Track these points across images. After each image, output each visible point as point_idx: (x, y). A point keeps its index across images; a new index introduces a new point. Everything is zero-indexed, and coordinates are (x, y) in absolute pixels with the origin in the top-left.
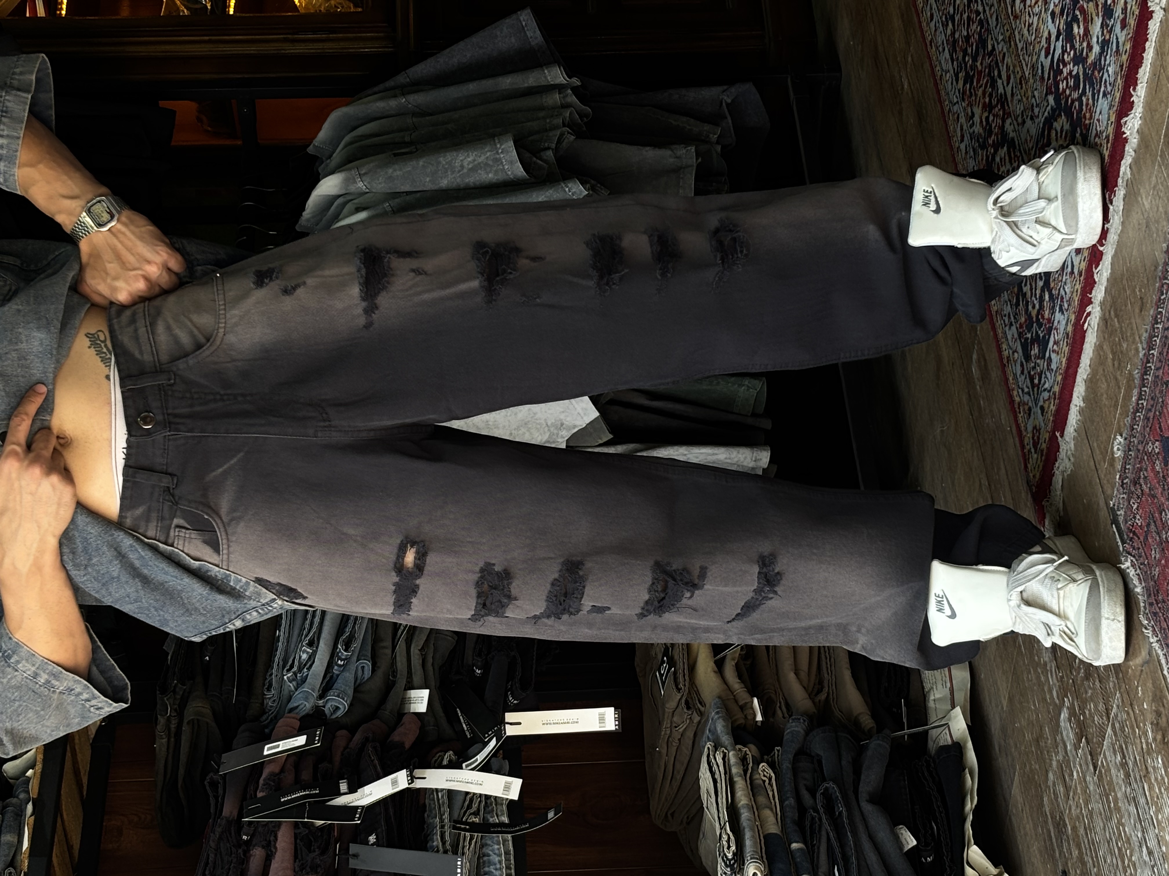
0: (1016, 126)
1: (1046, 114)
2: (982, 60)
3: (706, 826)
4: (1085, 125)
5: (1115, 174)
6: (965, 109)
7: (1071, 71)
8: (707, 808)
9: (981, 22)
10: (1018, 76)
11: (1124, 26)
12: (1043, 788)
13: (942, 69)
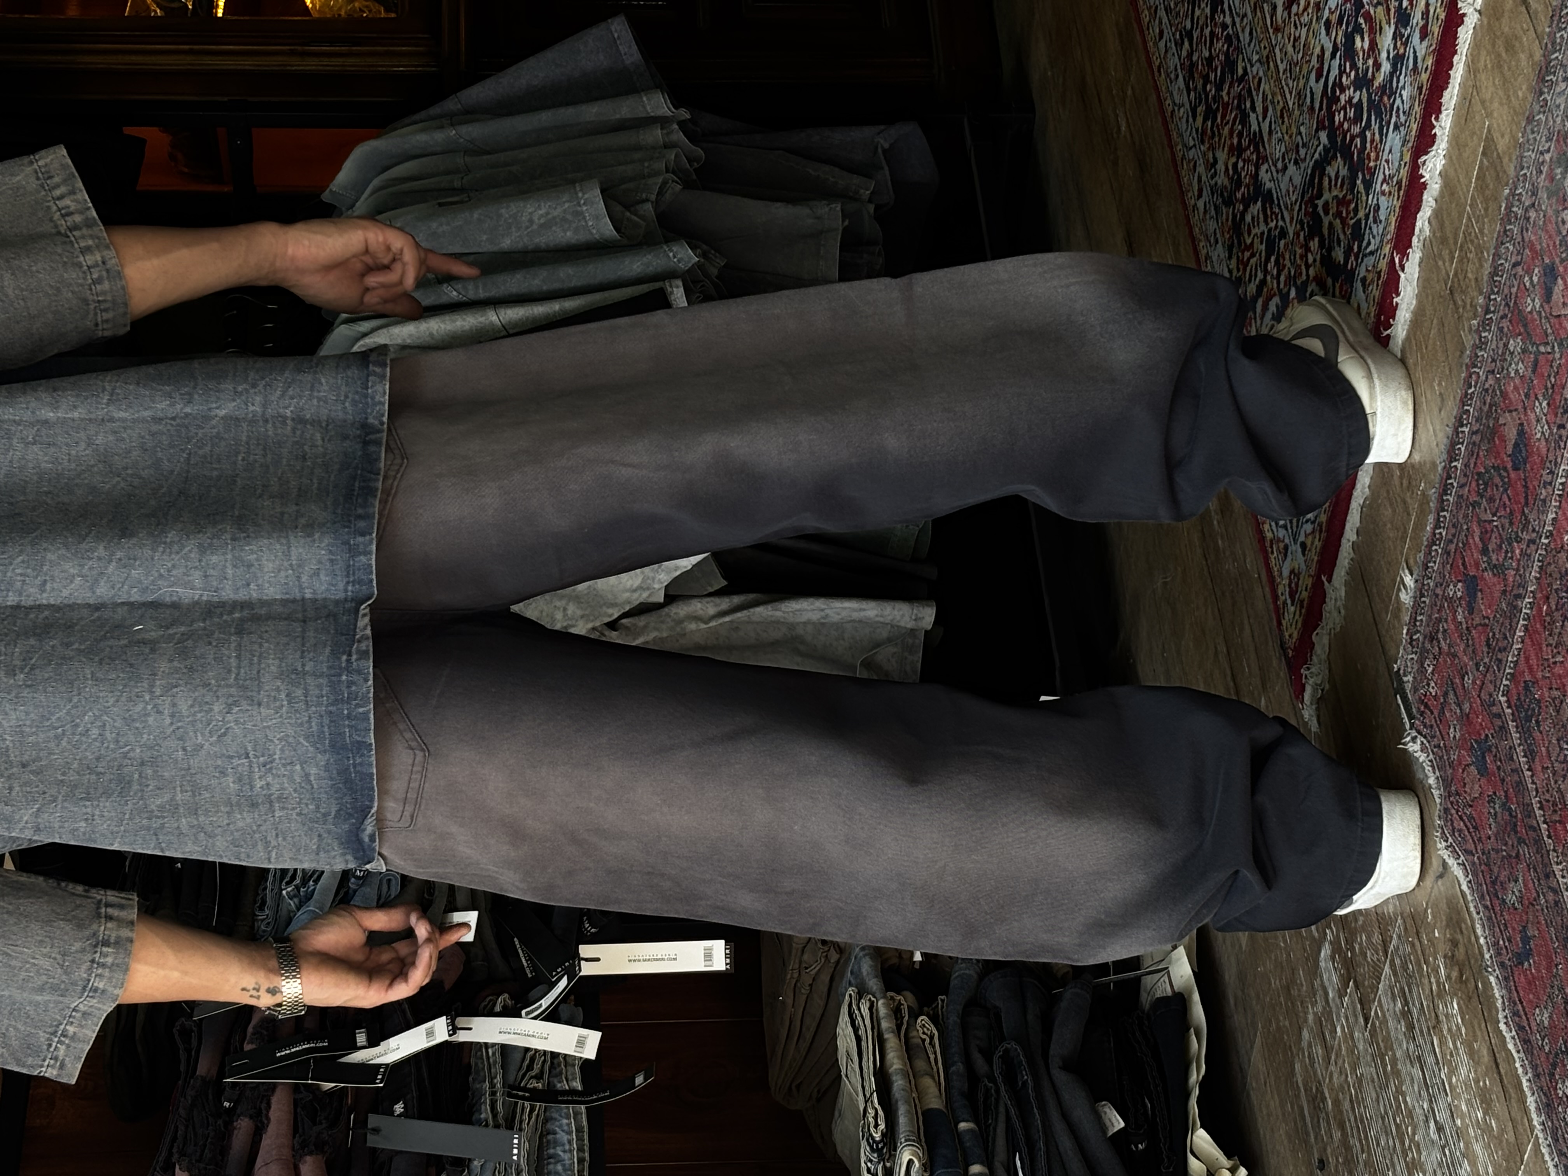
0: (1275, 174)
1: (1317, 156)
2: (1230, 88)
3: (843, 1101)
4: (1369, 169)
5: (1409, 231)
6: (1204, 154)
7: (1351, 99)
8: (847, 1076)
9: (1228, 39)
10: (1279, 108)
11: (1424, 35)
12: (1295, 1052)
13: (1174, 102)
